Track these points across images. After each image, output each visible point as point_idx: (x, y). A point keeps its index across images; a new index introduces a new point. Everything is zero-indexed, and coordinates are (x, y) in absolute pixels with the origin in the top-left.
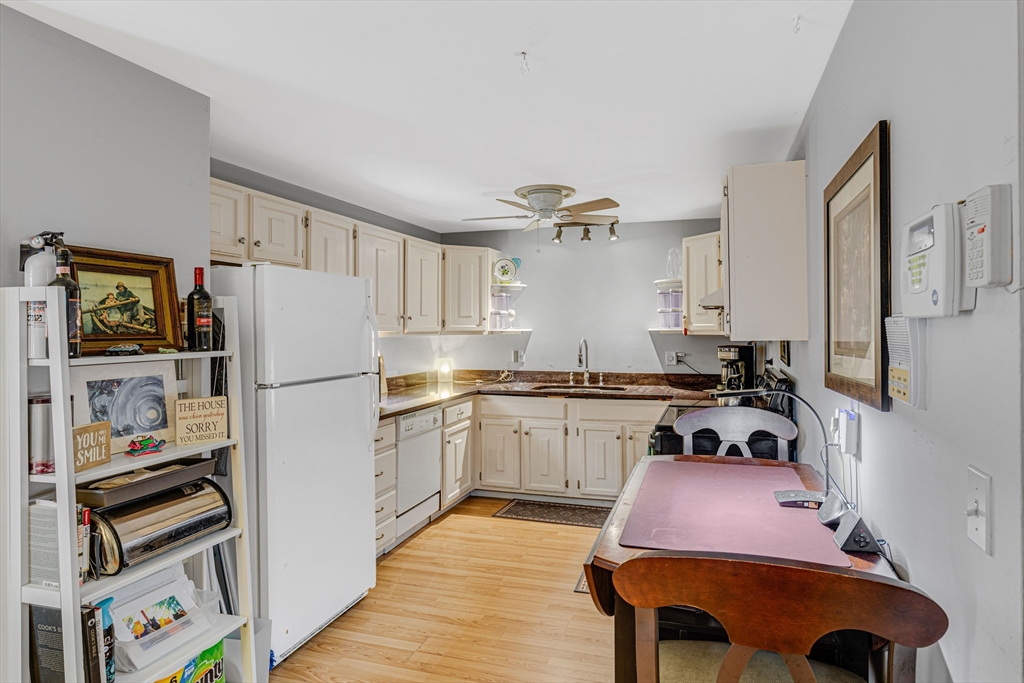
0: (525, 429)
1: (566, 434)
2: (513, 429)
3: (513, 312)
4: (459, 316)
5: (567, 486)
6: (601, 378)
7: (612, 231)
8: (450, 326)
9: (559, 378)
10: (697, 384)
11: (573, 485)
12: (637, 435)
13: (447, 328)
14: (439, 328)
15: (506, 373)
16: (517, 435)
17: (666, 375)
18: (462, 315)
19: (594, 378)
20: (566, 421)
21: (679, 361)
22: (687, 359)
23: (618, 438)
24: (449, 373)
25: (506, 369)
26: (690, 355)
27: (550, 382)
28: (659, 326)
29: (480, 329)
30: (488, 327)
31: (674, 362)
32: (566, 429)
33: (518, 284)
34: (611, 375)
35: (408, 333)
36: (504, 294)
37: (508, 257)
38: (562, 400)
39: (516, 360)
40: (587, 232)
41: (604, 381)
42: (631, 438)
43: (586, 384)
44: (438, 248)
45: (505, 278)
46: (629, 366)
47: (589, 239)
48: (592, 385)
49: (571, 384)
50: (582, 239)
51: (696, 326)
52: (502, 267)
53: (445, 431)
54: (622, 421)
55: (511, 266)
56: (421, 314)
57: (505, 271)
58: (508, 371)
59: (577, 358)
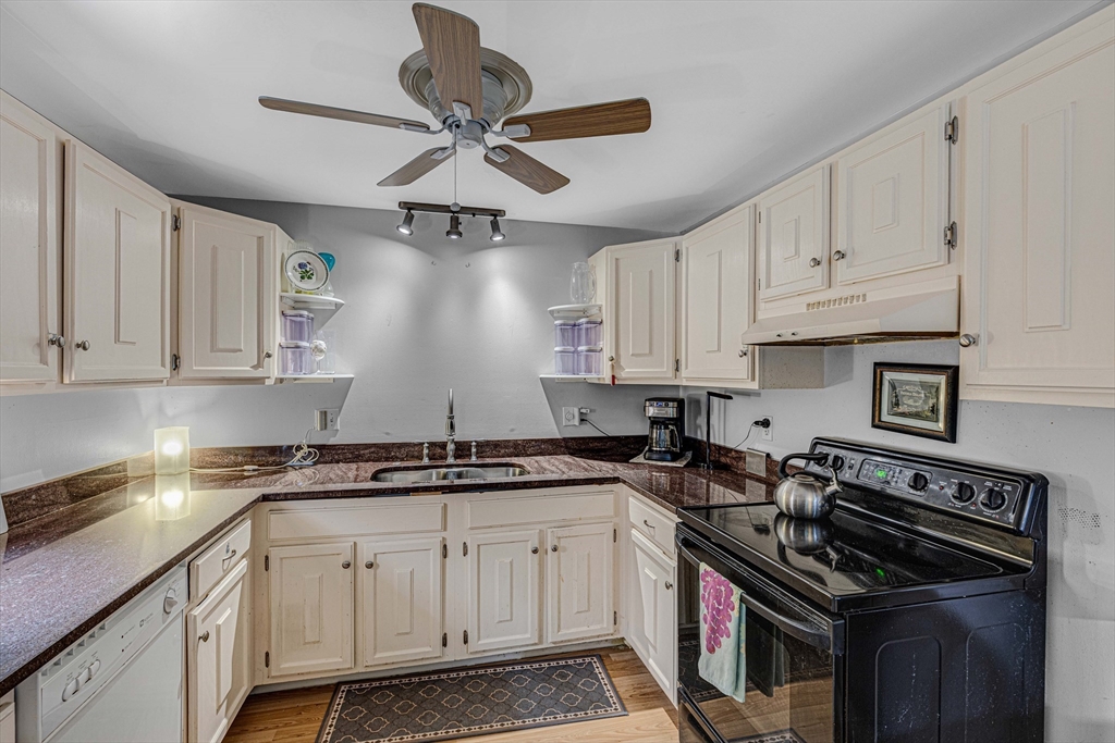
0: (365, 556)
1: (445, 556)
2: (342, 560)
3: (323, 344)
4: (214, 349)
5: (445, 644)
6: (474, 450)
7: (495, 227)
8: (190, 367)
9: (404, 452)
10: (604, 450)
11: (455, 640)
12: (563, 543)
13: (184, 371)
14: (166, 372)
15: (306, 450)
16: (349, 572)
17: (564, 439)
18: (221, 346)
19: (462, 449)
20: (444, 534)
21: (582, 420)
22: (591, 417)
23: (535, 551)
24: (182, 456)
25: (304, 442)
26: (596, 411)
27: (387, 460)
28: (551, 370)
29: (259, 373)
30: (273, 369)
31: (576, 422)
32: (445, 546)
33: (330, 298)
34: (488, 443)
36: (305, 313)
37: (314, 250)
38: (437, 499)
39: (324, 426)
40: (455, 222)
41: (478, 453)
42: (555, 549)
43: (451, 460)
44: (165, 204)
45: (306, 285)
46: (512, 430)
47: (460, 234)
48: (459, 462)
49: (426, 461)
50: (448, 233)
51: (632, 373)
52: (301, 266)
53: (196, 612)
54: (540, 523)
55: (318, 266)
56: (117, 340)
57: (305, 272)
58: (309, 447)
59: (446, 422)
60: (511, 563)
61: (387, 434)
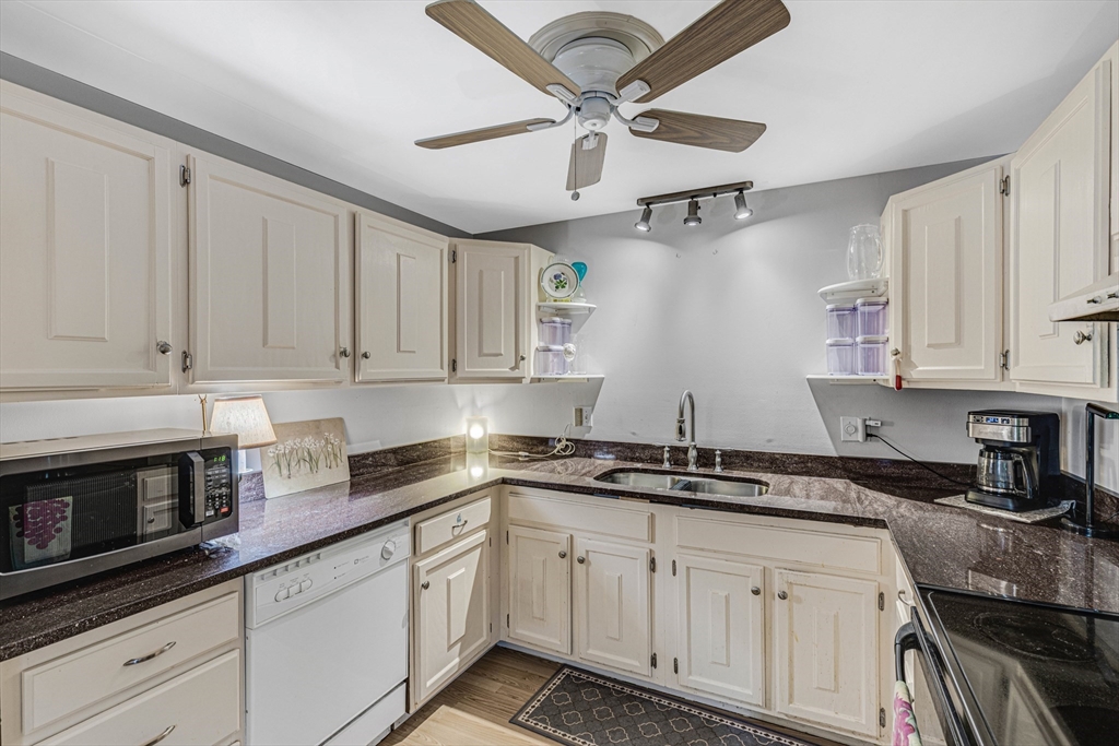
0: (579, 552)
1: (653, 569)
2: (560, 549)
3: (572, 347)
4: (481, 354)
5: (654, 666)
6: (718, 459)
7: (740, 201)
8: (465, 369)
9: (647, 453)
10: (908, 480)
11: (665, 665)
12: (796, 591)
13: (460, 373)
14: (445, 373)
15: (564, 443)
16: (565, 562)
17: (841, 458)
18: (485, 351)
19: (706, 457)
20: (652, 546)
21: (868, 436)
22: (885, 432)
23: (756, 592)
24: (482, 439)
25: (564, 435)
26: (892, 424)
27: (632, 460)
28: (825, 367)
29: (516, 374)
30: (530, 370)
31: (860, 436)
32: (653, 561)
33: (582, 303)
34: (737, 454)
35: (361, 383)
36: (557, 319)
37: (567, 261)
38: (646, 507)
39: (580, 422)
40: (694, 208)
41: (723, 463)
42: (783, 597)
43: (692, 468)
44: (444, 242)
45: (561, 293)
46: (770, 441)
47: (699, 220)
48: (702, 471)
49: (666, 466)
50: (686, 221)
51: (927, 371)
52: (556, 277)
53: (419, 564)
54: (765, 558)
55: (571, 275)
56: (399, 350)
57: (559, 282)
58: (567, 440)
59: (675, 426)
60: (727, 598)
61: (634, 434)
